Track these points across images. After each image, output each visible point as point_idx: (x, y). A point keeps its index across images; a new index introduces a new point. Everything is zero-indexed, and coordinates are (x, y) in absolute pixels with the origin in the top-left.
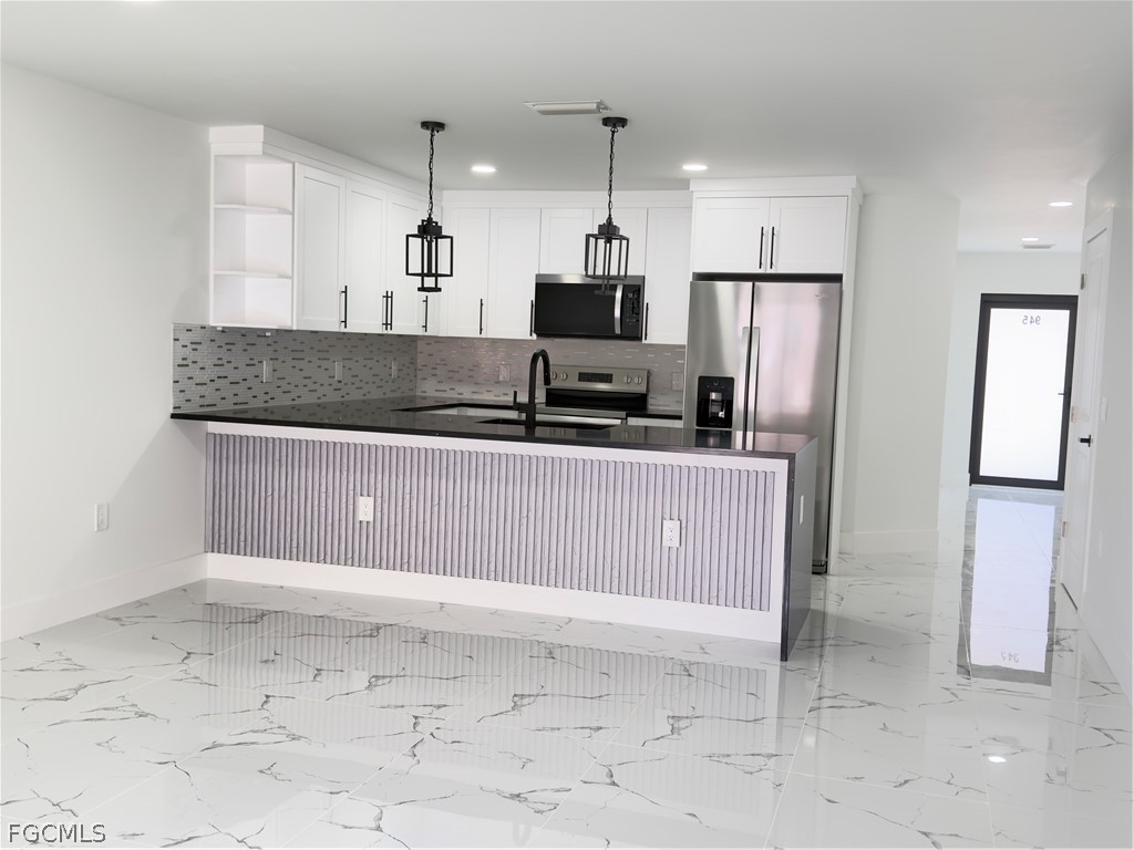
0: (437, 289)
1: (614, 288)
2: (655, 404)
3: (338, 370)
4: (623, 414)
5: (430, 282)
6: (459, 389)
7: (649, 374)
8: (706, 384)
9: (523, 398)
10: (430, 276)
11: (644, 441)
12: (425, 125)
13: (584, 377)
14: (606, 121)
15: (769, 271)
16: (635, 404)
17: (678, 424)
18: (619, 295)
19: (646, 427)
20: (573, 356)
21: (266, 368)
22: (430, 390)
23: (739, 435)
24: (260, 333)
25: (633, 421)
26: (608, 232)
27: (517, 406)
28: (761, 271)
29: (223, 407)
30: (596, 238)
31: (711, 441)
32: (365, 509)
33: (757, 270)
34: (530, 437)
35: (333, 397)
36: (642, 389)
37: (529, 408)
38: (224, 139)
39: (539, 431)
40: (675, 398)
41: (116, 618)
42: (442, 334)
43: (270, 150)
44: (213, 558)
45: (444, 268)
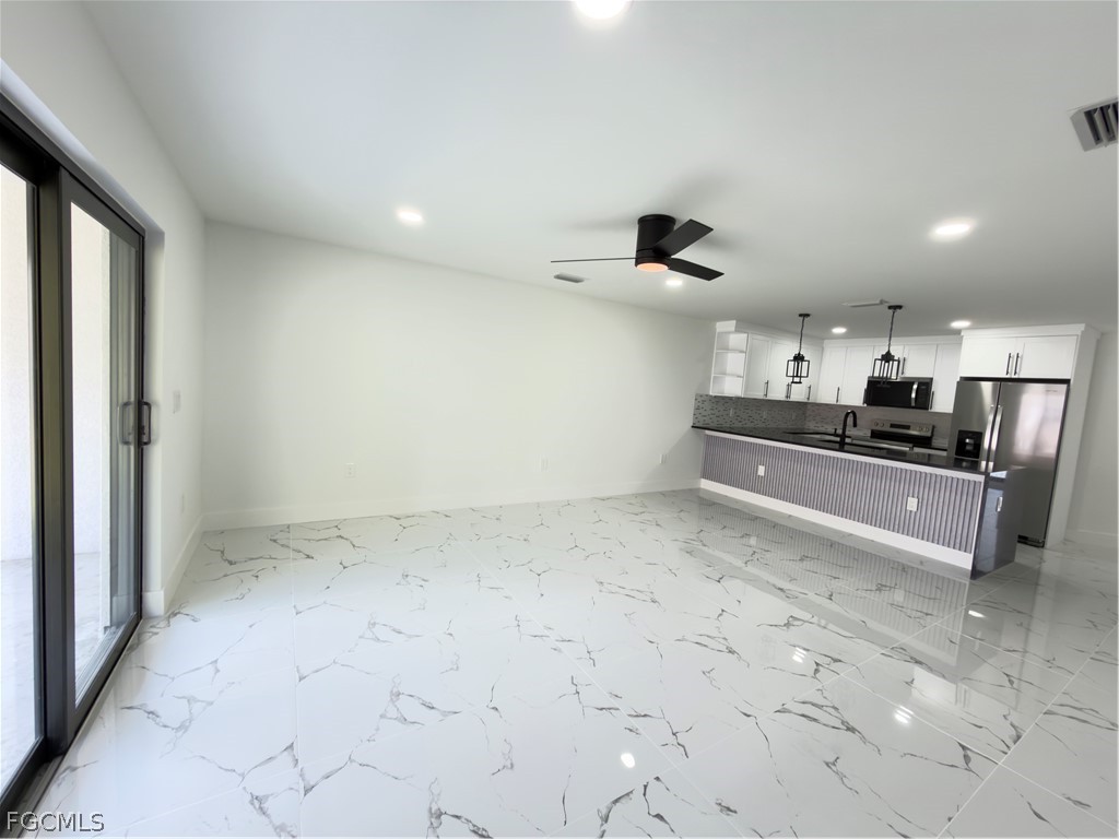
0: (800, 383)
1: (913, 383)
2: (935, 443)
3: (765, 415)
4: (911, 445)
5: (797, 380)
6: (826, 426)
7: (934, 427)
8: (963, 435)
9: (840, 432)
10: (797, 377)
11: (928, 461)
12: (800, 315)
13: (892, 426)
14: (890, 307)
15: (1013, 376)
16: (925, 442)
17: (944, 454)
18: (915, 387)
19: (929, 455)
20: (887, 416)
21: (731, 412)
22: (811, 426)
23: (984, 464)
24: (731, 398)
25: (917, 450)
26: (887, 358)
27: (835, 435)
28: (1008, 376)
29: (712, 425)
30: (881, 360)
31: (964, 464)
32: (761, 471)
33: (1004, 376)
34: (841, 449)
35: (761, 425)
36: (929, 434)
37: (843, 436)
38: (721, 326)
39: (846, 447)
40: (945, 440)
41: (663, 494)
42: (818, 401)
43: (738, 330)
44: (703, 480)
45: (804, 374)
